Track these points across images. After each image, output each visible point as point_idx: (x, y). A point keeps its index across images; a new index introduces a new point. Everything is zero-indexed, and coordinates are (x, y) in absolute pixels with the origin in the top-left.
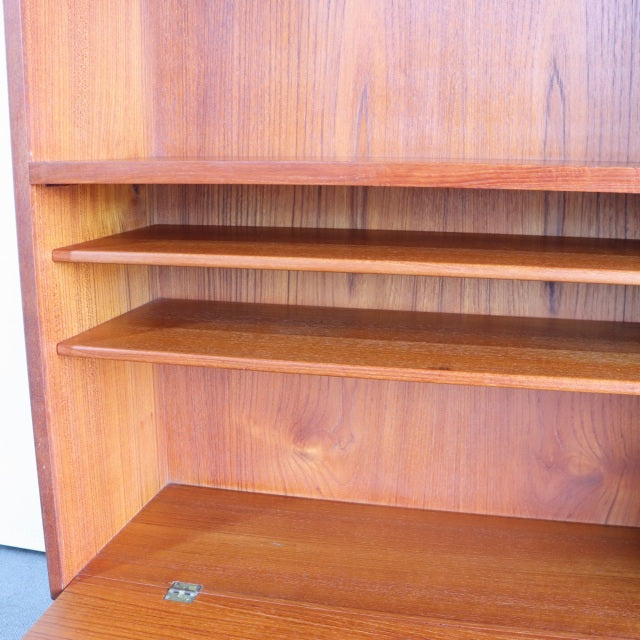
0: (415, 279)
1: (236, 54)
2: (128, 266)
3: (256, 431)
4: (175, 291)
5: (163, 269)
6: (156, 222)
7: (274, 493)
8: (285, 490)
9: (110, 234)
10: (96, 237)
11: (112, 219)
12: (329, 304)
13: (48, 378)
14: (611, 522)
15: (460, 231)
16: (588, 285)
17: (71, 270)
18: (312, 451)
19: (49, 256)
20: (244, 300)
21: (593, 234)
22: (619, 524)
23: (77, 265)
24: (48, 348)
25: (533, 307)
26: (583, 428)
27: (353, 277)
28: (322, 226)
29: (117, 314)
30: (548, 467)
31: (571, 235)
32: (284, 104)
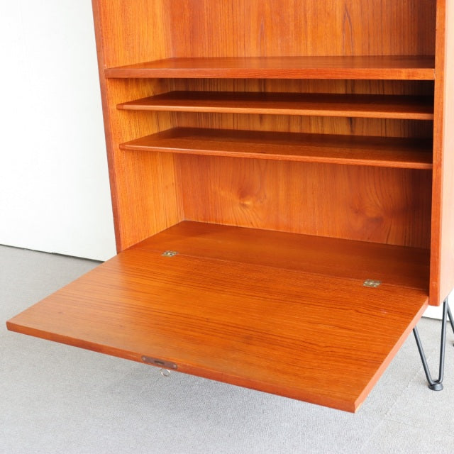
0: (289, 117)
1: (205, 7)
2: (157, 112)
3: (222, 193)
4: (184, 123)
5: (179, 113)
6: (174, 90)
7: (232, 225)
8: (237, 223)
9: (147, 96)
10: (139, 98)
11: (148, 91)
12: (252, 129)
13: (115, 158)
14: (389, 243)
15: (307, 92)
16: (368, 119)
17: (126, 113)
18: (248, 203)
19: (115, 107)
20: (214, 127)
21: (368, 93)
22: (393, 244)
23: (129, 111)
24: (116, 146)
25: (343, 130)
26: (371, 192)
27: (261, 116)
28: (247, 91)
29: (151, 133)
30: (356, 212)
31: (358, 93)
32: (227, 32)
